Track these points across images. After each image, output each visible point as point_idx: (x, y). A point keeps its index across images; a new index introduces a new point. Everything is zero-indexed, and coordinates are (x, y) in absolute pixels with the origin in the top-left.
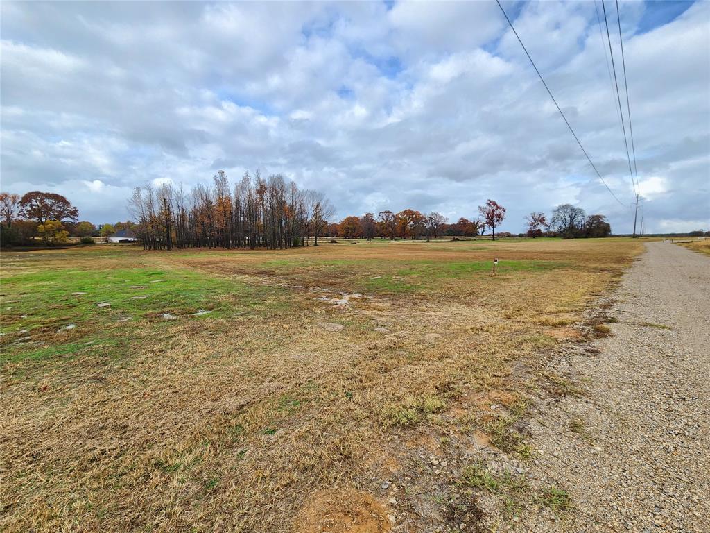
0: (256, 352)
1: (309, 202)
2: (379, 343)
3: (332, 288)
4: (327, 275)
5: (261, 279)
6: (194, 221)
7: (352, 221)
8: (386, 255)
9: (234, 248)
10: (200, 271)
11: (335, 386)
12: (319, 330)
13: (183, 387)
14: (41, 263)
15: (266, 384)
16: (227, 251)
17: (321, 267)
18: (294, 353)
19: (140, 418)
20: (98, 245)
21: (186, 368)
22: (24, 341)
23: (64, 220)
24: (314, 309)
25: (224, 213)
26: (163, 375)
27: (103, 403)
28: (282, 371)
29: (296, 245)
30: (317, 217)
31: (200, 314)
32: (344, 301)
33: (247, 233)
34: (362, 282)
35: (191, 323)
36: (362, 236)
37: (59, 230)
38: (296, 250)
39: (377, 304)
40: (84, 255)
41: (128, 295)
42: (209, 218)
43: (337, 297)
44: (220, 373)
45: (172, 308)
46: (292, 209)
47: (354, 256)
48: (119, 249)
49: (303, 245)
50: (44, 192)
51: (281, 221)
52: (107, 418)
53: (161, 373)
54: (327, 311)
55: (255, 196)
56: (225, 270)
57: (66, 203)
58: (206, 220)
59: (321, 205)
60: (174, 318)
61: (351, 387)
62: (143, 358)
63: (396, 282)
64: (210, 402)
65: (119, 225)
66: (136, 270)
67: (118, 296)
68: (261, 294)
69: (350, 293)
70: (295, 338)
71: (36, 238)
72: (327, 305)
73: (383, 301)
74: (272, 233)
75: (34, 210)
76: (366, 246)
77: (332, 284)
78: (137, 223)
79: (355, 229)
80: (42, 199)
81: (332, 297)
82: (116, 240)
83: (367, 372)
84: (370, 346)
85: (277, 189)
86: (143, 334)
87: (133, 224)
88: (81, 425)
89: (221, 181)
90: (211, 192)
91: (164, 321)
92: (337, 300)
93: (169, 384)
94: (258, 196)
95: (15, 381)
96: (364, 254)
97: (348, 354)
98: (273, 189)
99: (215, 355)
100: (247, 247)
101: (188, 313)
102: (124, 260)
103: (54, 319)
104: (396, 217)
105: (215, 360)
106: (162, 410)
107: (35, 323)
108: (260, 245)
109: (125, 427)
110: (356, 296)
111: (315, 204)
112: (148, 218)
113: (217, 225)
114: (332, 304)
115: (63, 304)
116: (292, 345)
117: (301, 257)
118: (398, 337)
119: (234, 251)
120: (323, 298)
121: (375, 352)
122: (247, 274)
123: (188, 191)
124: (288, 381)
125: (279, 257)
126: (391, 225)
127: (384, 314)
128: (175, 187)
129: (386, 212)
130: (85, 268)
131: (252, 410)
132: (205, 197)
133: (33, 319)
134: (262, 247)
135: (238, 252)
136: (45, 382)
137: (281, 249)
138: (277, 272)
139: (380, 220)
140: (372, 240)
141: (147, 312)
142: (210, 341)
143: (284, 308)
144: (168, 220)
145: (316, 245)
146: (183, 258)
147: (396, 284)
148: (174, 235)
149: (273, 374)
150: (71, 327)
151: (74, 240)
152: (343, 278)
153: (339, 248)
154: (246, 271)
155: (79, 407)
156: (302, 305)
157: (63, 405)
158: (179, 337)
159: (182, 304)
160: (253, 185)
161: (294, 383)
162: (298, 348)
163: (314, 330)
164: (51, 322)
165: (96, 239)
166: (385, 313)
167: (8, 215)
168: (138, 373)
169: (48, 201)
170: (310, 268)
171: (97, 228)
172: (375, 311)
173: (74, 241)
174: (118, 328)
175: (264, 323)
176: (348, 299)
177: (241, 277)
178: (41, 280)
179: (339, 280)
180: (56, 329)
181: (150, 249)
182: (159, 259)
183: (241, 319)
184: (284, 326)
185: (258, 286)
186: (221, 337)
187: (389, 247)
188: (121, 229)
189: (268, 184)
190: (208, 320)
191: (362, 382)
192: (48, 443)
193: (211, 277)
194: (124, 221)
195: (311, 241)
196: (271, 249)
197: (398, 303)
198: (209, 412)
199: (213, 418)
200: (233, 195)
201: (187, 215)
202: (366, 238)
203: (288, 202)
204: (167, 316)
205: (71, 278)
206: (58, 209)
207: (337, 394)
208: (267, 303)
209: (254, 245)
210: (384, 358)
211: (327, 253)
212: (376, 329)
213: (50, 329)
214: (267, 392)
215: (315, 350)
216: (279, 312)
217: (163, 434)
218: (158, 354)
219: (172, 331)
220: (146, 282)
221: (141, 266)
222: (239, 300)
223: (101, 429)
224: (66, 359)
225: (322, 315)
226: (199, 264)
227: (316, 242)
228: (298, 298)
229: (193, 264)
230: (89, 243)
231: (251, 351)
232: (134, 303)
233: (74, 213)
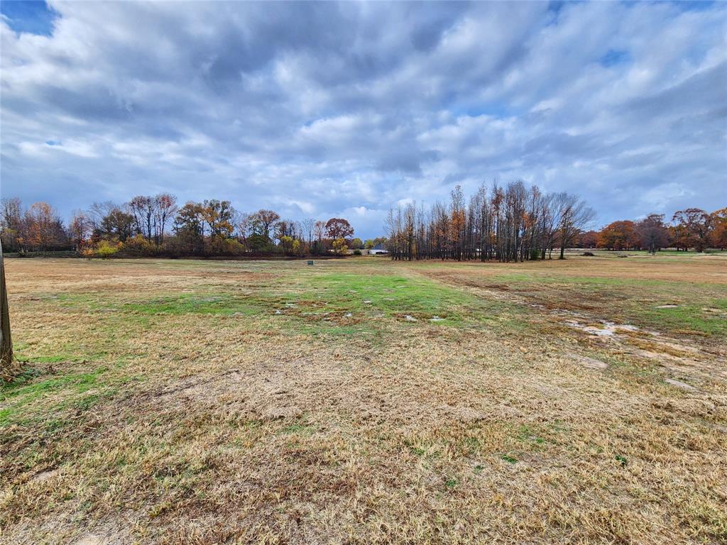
0: (490, 369)
1: (556, 208)
2: (675, 402)
3: (587, 314)
4: (579, 296)
5: (493, 293)
6: (431, 235)
7: (623, 227)
8: (687, 275)
9: (465, 260)
10: (434, 281)
11: (598, 439)
12: (569, 362)
13: (423, 383)
14: (333, 268)
15: (502, 406)
16: (458, 263)
17: (571, 285)
18: (535, 381)
19: (393, 398)
20: (364, 256)
21: (424, 367)
22: (326, 320)
23: (346, 237)
24: (560, 334)
25: (458, 227)
26: (408, 368)
27: (369, 377)
28: (520, 398)
29: (534, 258)
30: (566, 226)
31: (435, 320)
32: (607, 331)
33: (478, 245)
34: (639, 310)
35: (428, 327)
36: (638, 247)
37: (343, 244)
38: (535, 264)
39: (668, 344)
40: (356, 263)
41: (383, 296)
42: (444, 231)
43: (596, 326)
44: (454, 380)
45: (413, 312)
46: (532, 217)
47: (624, 273)
48: (376, 259)
49: (543, 258)
50: (337, 219)
51: (518, 231)
52: (371, 391)
53: (406, 365)
54: (580, 342)
55: (490, 207)
56: (457, 282)
57: (348, 225)
58: (441, 234)
59: (574, 208)
60: (415, 320)
61: (623, 450)
62: (392, 350)
63: (710, 318)
64: (446, 405)
65: (377, 240)
66: (387, 277)
67: (375, 296)
68: (492, 309)
69: (617, 323)
70: (535, 364)
71: (332, 250)
72: (579, 333)
73: (682, 344)
74: (506, 245)
75: (331, 230)
76: (645, 260)
77: (587, 308)
78: (388, 239)
79: (625, 238)
80: (336, 223)
81: (587, 324)
82: (374, 252)
83: (652, 436)
84: (659, 403)
85: (516, 194)
86: (393, 330)
87: (386, 239)
88: (357, 389)
89: (457, 197)
90: (448, 207)
91: (407, 322)
92: (595, 329)
93: (412, 376)
94: (494, 206)
95: (324, 346)
96: (640, 272)
97: (618, 404)
98: (511, 197)
99: (450, 362)
100: (478, 259)
101: (425, 318)
102: (380, 268)
103: (341, 308)
104: (709, 219)
105: (449, 367)
106: (408, 398)
107: (331, 309)
108: (491, 257)
109: (383, 401)
110: (629, 328)
111: (564, 209)
112: (396, 234)
113: (450, 238)
114: (586, 333)
115: (345, 297)
116: (532, 371)
117: (542, 272)
118: (717, 404)
119: (465, 263)
120: (574, 324)
121: (667, 413)
122: (478, 286)
123: (428, 208)
124: (529, 411)
125: (513, 270)
126: (698, 229)
127: (684, 362)
128: (418, 206)
129: (689, 211)
130: (356, 273)
131: (488, 428)
132: (441, 212)
133: (331, 306)
134: (494, 260)
135: (469, 263)
136: (337, 351)
137: (516, 261)
138: (511, 287)
139: (677, 223)
140: (657, 253)
141: (395, 312)
142: (445, 347)
143: (521, 328)
144: (411, 235)
145: (562, 258)
146: (420, 268)
147: (711, 321)
148: (414, 247)
149: (510, 398)
150: (349, 315)
151: (351, 252)
152: (605, 301)
153: (597, 262)
154: (477, 284)
155: (357, 376)
156: (543, 328)
157: (347, 371)
158: (419, 338)
159: (421, 309)
160: (489, 195)
161: (536, 416)
162: (540, 378)
163: (561, 361)
164: (339, 310)
165: (362, 251)
166: (687, 362)
167: (320, 236)
168: (390, 361)
169: (339, 225)
170: (555, 285)
171: (363, 243)
172: (665, 355)
173: (350, 253)
174: (376, 322)
175: (498, 340)
176: (615, 330)
177: (472, 289)
178: (334, 280)
179: (598, 304)
180: (342, 315)
181: (400, 259)
182: (403, 268)
183: (473, 331)
184: (521, 348)
185: (489, 300)
186: (454, 345)
187: (695, 263)
188: (378, 243)
189: (505, 190)
190: (442, 326)
191: (643, 448)
192: (341, 396)
193: (444, 286)
194: (380, 237)
195: (556, 253)
196: (504, 262)
197: (714, 349)
198: (446, 414)
199: (450, 422)
200: (467, 208)
201: (426, 230)
202: (644, 250)
203: (528, 209)
204: (409, 318)
205: (347, 280)
206: (344, 230)
207: (601, 451)
208: (501, 319)
209: (484, 258)
210: (690, 428)
211: (578, 269)
212: (670, 381)
213: (340, 313)
214: (503, 414)
215: (565, 386)
216: (514, 332)
217: (409, 419)
218: (404, 348)
219: (414, 331)
220: (394, 287)
221: (391, 273)
222: (471, 312)
223: (369, 397)
224: (348, 338)
225: (573, 344)
226: (434, 274)
227: (562, 255)
228: (538, 319)
229: (429, 274)
230: (358, 254)
231: (485, 366)
232: (385, 302)
233: (351, 232)
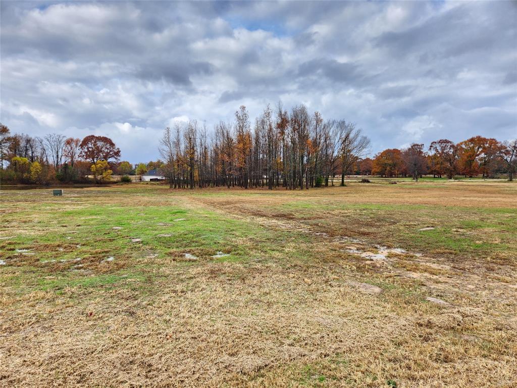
0: (275, 306)
1: (336, 135)
2: (434, 319)
3: (364, 239)
4: (358, 222)
5: (280, 223)
6: (215, 160)
7: (391, 154)
8: (441, 199)
9: (252, 188)
10: (219, 211)
11: (372, 366)
12: (348, 290)
13: (201, 333)
14: (91, 199)
15: (286, 347)
16: (245, 191)
17: (350, 212)
18: (317, 314)
19: (163, 359)
20: (134, 183)
21: (204, 314)
22: (78, 268)
23: (110, 160)
24: (341, 262)
25: (243, 151)
26: (184, 317)
27: (133, 337)
28: (304, 335)
29: (318, 185)
30: (346, 151)
31: (218, 256)
32: (381, 256)
33: (265, 171)
34: (406, 234)
35: (210, 265)
36: (404, 174)
37: (106, 169)
38: (319, 191)
39: (428, 264)
40: (123, 192)
41: (156, 232)
42: (229, 155)
43: (371, 251)
44: (236, 325)
45: (193, 248)
46: (315, 143)
47: (394, 199)
48: (149, 187)
49: (327, 185)
50: (97, 136)
51: (302, 157)
52: (136, 354)
53: (182, 315)
54: (358, 268)
55: (276, 131)
56: (243, 211)
57: (112, 145)
58: (226, 158)
59: (351, 136)
60: (195, 258)
61: (394, 373)
62: (164, 298)
63: (458, 237)
64: (226, 357)
65: (151, 164)
66: (163, 209)
67: (148, 232)
68: (279, 239)
69: (389, 247)
70: (319, 296)
71: (90, 176)
72: (358, 259)
73: (438, 262)
74: (292, 171)
75: (89, 151)
76: (410, 186)
77: (364, 234)
78: (165, 162)
79: (395, 165)
80: (95, 142)
81: (364, 250)
82: (147, 178)
83: (416, 356)
84: (421, 321)
85: (299, 121)
86: (168, 272)
87: (162, 163)
88: (115, 355)
89: (242, 119)
90: (232, 129)
91: (186, 261)
92: (371, 254)
93: (189, 327)
94: (279, 130)
95: (71, 304)
96: (409, 198)
97: (389, 327)
98: (295, 122)
99: (233, 303)
100: (265, 187)
101: (207, 255)
102: (154, 198)
103: (99, 250)
104: (456, 148)
105: (232, 309)
106: (182, 355)
107: (85, 252)
108: (278, 185)
109: (150, 365)
110: (398, 251)
111: (344, 136)
112: (175, 158)
113: (236, 164)
114: (364, 259)
115: (106, 237)
116: (316, 304)
117: (325, 199)
118: (464, 315)
119: (252, 191)
120: (353, 251)
121: (428, 330)
122: (265, 216)
123: (211, 129)
124: (312, 348)
125: (299, 198)
126: (449, 159)
127: (440, 279)
128: (200, 126)
129: (441, 142)
130: (123, 205)
131: (271, 374)
132: (226, 134)
133: (85, 249)
134: (281, 187)
135: (256, 191)
136: (91, 308)
137: (302, 189)
138: (297, 215)
139: (432, 153)
140: (419, 180)
141: (171, 250)
142: (227, 287)
143: (305, 258)
144: (192, 159)
145: (343, 184)
146: (203, 197)
147: (459, 240)
148: (196, 174)
149: (294, 336)
150: (111, 259)
151: (116, 178)
152: (379, 227)
153: (372, 188)
154: (264, 213)
155: (115, 337)
156: (326, 256)
157: (103, 332)
158: (198, 279)
159: (202, 244)
160: (274, 119)
161: (319, 352)
162: (323, 310)
163: (342, 289)
164: (97, 253)
165: (132, 178)
166: (442, 279)
167: (72, 157)
168: (162, 312)
169: (100, 144)
170: (336, 212)
171: (134, 167)
172: (426, 274)
173: (115, 180)
174: (147, 264)
175: (283, 273)
176: (387, 254)
177: (258, 219)
178: (91, 215)
179: (373, 230)
180: (101, 259)
181: (179, 187)
182: (183, 198)
183: (259, 266)
184: (306, 280)
185: (276, 231)
186: (238, 284)
187: (447, 189)
188: (153, 168)
189: (290, 115)
190: (225, 263)
191: (409, 368)
192: (92, 368)
193: (229, 217)
194: (155, 161)
195: (337, 180)
196: (290, 189)
197: (462, 266)
198: (226, 367)
199: (230, 376)
200: (253, 132)
201: (209, 153)
202: (410, 176)
203: (312, 135)
204: (188, 256)
205: (112, 213)
206: (106, 151)
207: (375, 379)
208: (287, 250)
209: (272, 185)
210: (443, 341)
211: (357, 195)
212: (429, 298)
213: (97, 258)
214: (287, 357)
215: (345, 315)
216: (299, 263)
217: (182, 381)
218: (180, 294)
219: (193, 271)
220: (171, 220)
221: (167, 204)
222: (257, 245)
223: (131, 362)
224: (107, 289)
225: (352, 271)
226: (218, 203)
227: (343, 182)
228: (321, 247)
229: (212, 204)
230: (126, 181)
231: (269, 304)
232: (159, 240)
233: (117, 153)
